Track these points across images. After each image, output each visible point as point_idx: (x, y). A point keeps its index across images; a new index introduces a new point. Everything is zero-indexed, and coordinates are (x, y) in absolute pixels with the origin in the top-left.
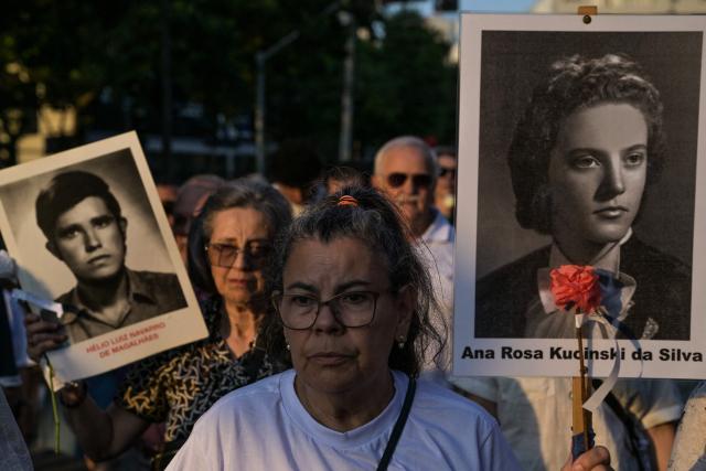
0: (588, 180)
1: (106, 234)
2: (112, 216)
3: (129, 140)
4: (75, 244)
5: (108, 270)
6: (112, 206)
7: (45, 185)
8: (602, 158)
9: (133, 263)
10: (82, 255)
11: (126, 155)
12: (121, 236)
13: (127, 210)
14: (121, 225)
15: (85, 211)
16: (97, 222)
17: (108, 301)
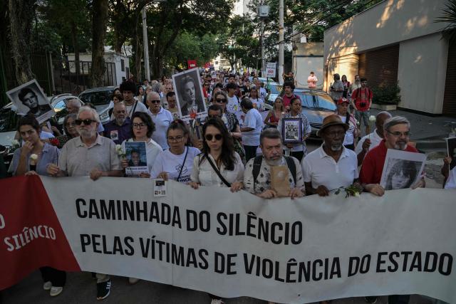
0: (189, 93)
1: (34, 99)
2: (34, 95)
3: (34, 81)
4: (28, 102)
5: (35, 106)
6: (34, 94)
7: (19, 92)
8: (189, 89)
9: (40, 104)
10: (30, 104)
11: (34, 83)
12: (37, 99)
13: (37, 94)
14: (36, 97)
15: (29, 96)
16: (32, 97)
17: (37, 111)
